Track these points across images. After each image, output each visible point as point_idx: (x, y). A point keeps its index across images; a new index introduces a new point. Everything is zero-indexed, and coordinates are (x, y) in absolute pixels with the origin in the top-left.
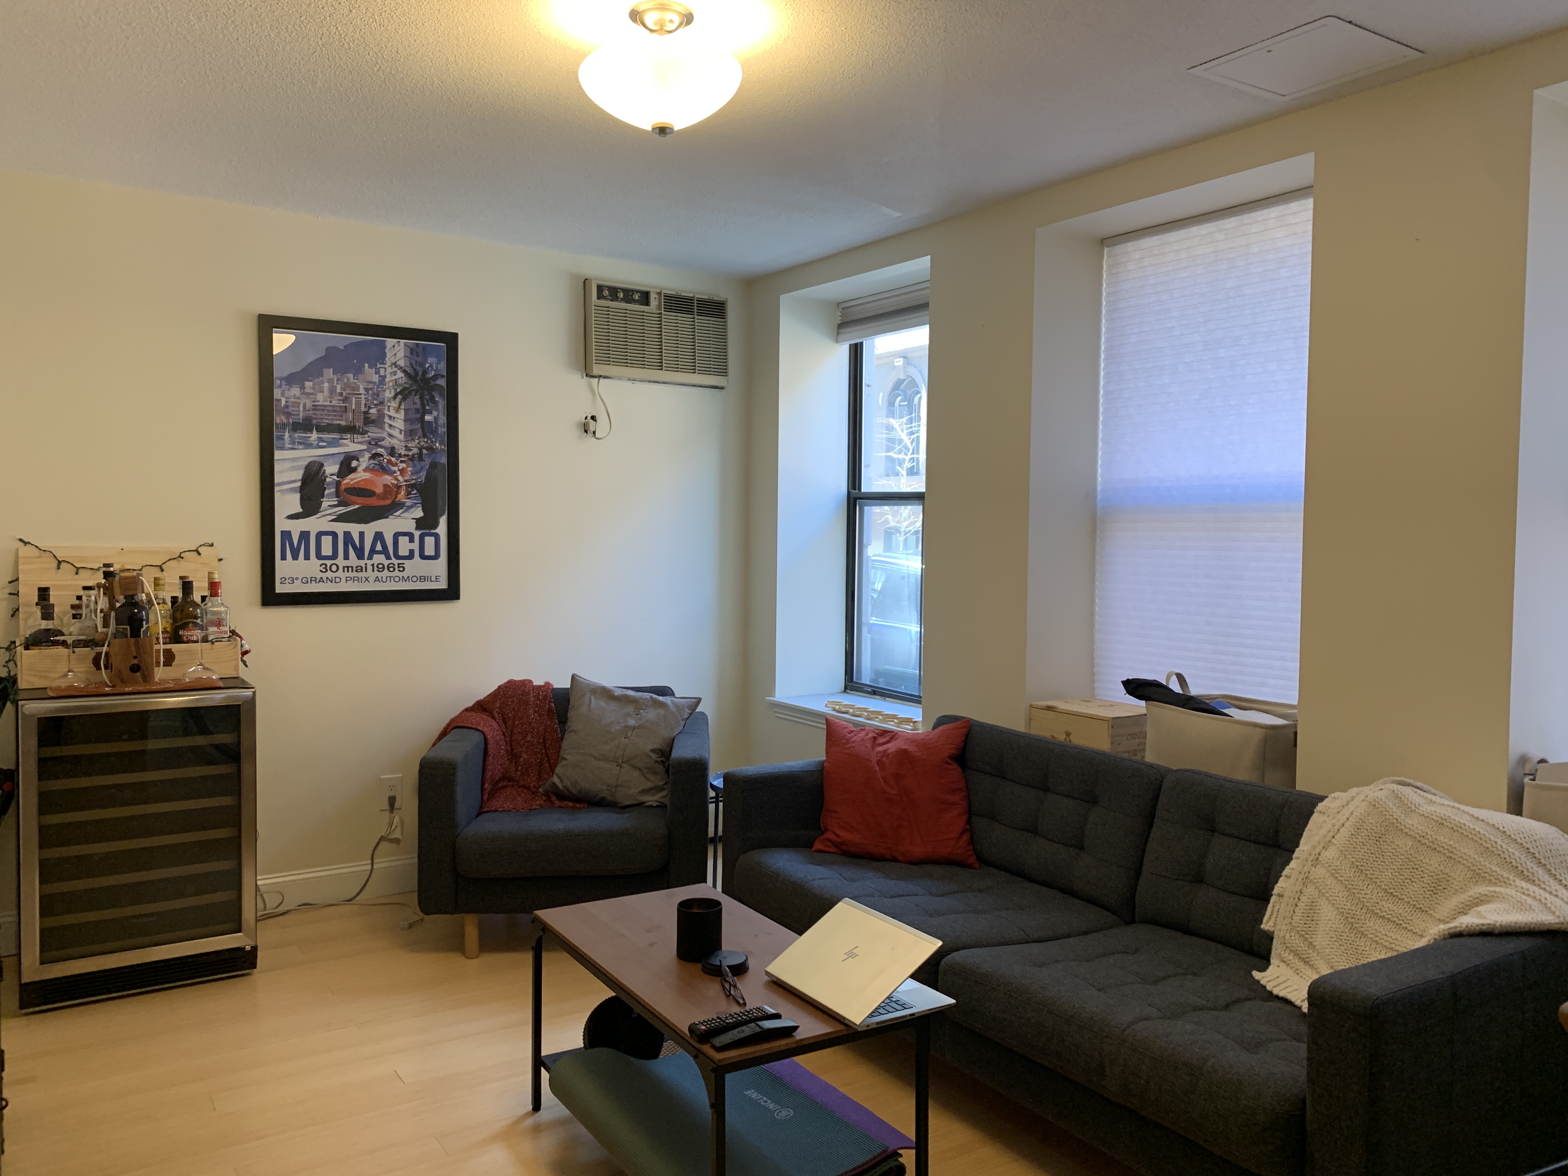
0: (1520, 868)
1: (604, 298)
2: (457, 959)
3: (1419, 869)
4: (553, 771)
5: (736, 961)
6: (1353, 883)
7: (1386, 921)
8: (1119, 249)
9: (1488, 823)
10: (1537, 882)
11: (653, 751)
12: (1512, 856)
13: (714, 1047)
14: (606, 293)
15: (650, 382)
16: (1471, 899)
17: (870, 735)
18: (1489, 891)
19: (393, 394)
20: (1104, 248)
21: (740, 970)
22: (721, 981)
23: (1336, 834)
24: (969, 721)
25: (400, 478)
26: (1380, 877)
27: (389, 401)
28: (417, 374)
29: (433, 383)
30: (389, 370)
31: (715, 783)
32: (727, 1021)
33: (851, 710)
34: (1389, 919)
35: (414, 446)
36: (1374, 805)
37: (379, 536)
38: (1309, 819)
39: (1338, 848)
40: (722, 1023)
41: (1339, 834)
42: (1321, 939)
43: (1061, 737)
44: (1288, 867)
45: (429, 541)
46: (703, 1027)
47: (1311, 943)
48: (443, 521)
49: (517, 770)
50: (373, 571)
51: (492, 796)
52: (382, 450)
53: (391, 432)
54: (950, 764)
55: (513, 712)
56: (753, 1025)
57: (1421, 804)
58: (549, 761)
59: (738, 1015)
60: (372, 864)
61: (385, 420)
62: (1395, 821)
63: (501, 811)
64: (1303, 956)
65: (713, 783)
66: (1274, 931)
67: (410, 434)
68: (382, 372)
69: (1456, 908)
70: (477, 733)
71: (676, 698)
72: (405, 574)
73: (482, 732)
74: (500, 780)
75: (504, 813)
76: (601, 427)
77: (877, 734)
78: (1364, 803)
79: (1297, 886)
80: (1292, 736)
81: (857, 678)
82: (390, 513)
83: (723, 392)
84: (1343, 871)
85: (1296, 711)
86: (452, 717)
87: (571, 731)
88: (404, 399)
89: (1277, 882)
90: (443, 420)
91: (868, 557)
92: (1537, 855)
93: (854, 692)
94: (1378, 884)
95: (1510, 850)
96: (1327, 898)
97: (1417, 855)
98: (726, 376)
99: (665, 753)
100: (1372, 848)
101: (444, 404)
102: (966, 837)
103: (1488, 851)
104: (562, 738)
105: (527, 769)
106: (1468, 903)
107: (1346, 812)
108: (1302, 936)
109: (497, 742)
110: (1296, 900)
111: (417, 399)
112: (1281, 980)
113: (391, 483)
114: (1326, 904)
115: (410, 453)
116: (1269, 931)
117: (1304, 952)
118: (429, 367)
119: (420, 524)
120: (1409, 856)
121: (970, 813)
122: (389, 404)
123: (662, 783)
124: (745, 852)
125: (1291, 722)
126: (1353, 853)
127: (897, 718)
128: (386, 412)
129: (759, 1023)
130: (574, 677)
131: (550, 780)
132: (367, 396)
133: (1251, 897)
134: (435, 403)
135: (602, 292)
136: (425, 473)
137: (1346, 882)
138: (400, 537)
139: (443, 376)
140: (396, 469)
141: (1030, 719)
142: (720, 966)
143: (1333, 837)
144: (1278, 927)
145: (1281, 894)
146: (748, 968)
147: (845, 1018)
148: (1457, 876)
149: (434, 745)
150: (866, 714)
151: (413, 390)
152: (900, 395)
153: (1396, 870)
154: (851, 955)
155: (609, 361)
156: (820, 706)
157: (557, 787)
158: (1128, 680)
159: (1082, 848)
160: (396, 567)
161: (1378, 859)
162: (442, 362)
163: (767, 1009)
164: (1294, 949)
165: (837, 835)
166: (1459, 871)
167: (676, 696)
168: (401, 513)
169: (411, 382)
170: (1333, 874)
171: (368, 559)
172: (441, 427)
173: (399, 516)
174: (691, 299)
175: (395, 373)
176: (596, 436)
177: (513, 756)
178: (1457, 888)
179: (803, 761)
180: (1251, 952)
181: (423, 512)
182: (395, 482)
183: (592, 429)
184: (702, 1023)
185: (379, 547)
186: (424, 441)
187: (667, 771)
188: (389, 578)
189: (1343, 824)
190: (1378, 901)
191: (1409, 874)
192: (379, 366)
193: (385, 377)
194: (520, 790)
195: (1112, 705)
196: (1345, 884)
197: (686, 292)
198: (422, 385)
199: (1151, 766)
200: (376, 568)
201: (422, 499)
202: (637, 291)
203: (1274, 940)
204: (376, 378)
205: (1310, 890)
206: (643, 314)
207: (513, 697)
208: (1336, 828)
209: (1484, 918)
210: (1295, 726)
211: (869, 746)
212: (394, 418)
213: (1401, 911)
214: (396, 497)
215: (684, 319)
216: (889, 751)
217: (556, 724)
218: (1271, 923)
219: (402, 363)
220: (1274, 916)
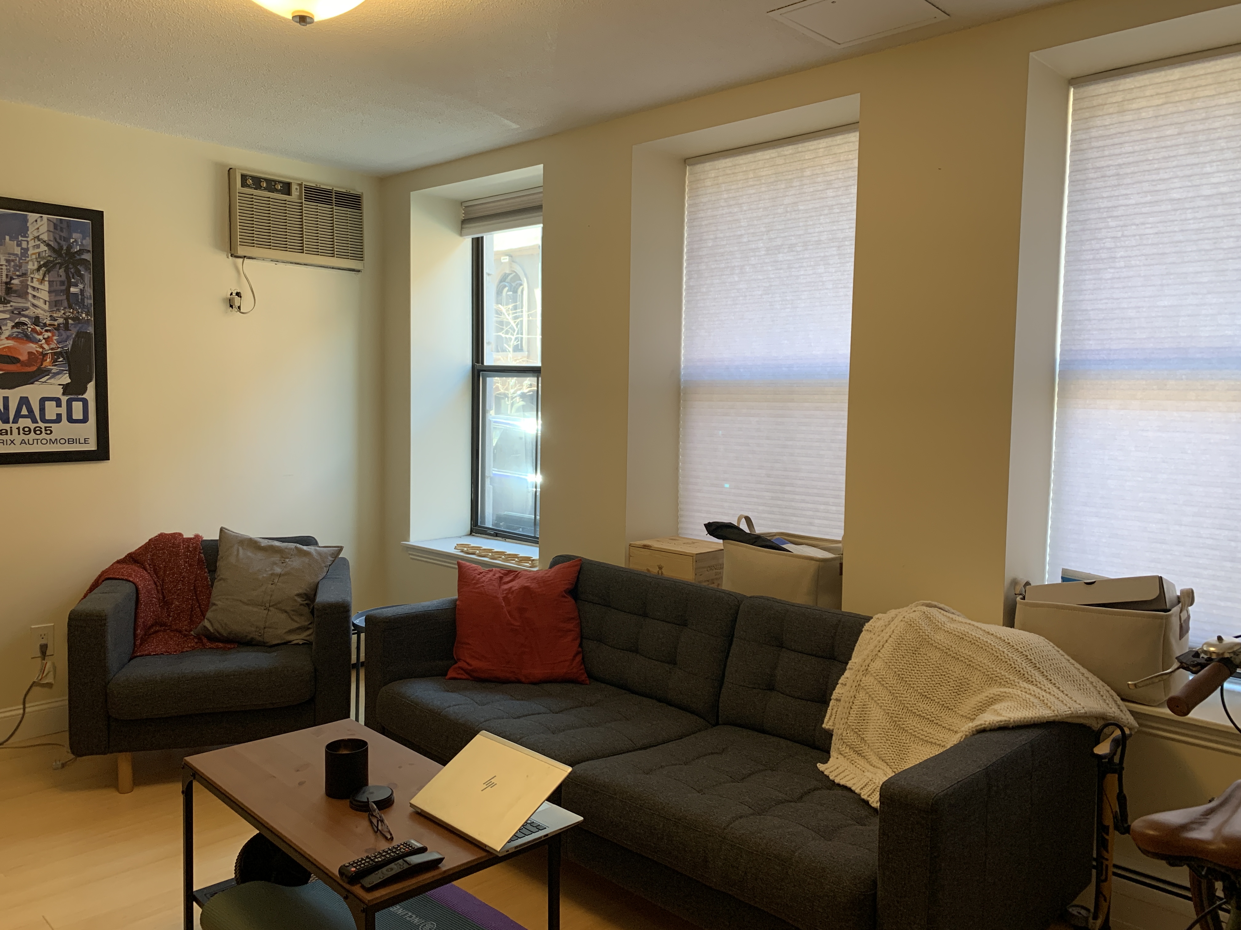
0: (1022, 671)
1: (248, 186)
2: (111, 794)
3: (946, 676)
4: (204, 615)
5: (382, 796)
6: (896, 688)
7: (922, 718)
8: (699, 168)
9: (996, 636)
10: (1035, 682)
11: (298, 595)
12: (1016, 663)
13: (363, 887)
14: (250, 182)
15: (291, 263)
16: (987, 698)
17: (497, 575)
18: (1000, 692)
19: (36, 267)
20: (686, 167)
21: (386, 804)
22: (369, 817)
23: (881, 649)
24: (580, 560)
25: (46, 346)
26: (916, 683)
27: (32, 273)
28: (61, 248)
29: (78, 257)
30: (32, 243)
31: (357, 622)
32: (376, 860)
33: (478, 552)
34: (924, 717)
35: (60, 316)
36: (910, 624)
37: (24, 401)
38: (859, 637)
39: (884, 660)
40: (371, 862)
41: (883, 649)
42: (871, 735)
43: (655, 570)
44: (843, 676)
45: (77, 407)
46: (353, 869)
47: (863, 739)
48: (91, 387)
49: (169, 615)
50: (19, 434)
51: (143, 641)
52: (26, 319)
53: (35, 302)
54: (565, 597)
55: (164, 563)
56: (401, 861)
57: (946, 623)
58: (199, 607)
59: (387, 852)
60: (24, 709)
61: (28, 291)
62: (927, 637)
63: (154, 655)
64: (857, 749)
65: (355, 622)
66: (833, 729)
67: (55, 305)
68: (24, 245)
69: (975, 706)
70: (128, 585)
71: (319, 547)
72: (53, 437)
73: (134, 583)
74: (152, 626)
75: (156, 656)
76: (246, 303)
77: (502, 574)
78: (902, 623)
79: (852, 692)
80: (838, 565)
81: (480, 523)
82: (35, 379)
83: (360, 274)
84: (888, 679)
85: (840, 545)
86: (104, 569)
87: (220, 580)
88: (48, 271)
89: (834, 689)
90: (89, 292)
91: (490, 421)
92: (1033, 661)
93: (479, 535)
94: (915, 688)
95: (1014, 658)
96: (875, 701)
97: (944, 664)
98: (362, 260)
99: (310, 596)
100: (910, 659)
101: (90, 277)
102: (579, 658)
103: (997, 659)
104: (212, 586)
105: (179, 614)
106: (985, 702)
107: (888, 630)
108: (856, 732)
109: (149, 592)
110: (851, 703)
111: (62, 272)
112: (841, 769)
113: (37, 351)
114: (875, 706)
115: (56, 323)
116: (829, 729)
117: (857, 746)
118: (73, 242)
119: (66, 389)
120: (939, 665)
121: (582, 637)
122: (32, 276)
123: (306, 623)
124: (386, 684)
125: (837, 556)
126: (895, 664)
127: (518, 558)
128: (29, 283)
129: (407, 859)
130: (222, 530)
131: (201, 624)
132: (8, 267)
133: (813, 701)
134: (82, 276)
135: (246, 180)
136: (71, 343)
137: (891, 688)
138: (46, 402)
139: (89, 251)
140: (41, 337)
141: (630, 556)
142: (368, 801)
143: (879, 651)
144: (837, 726)
145: (838, 698)
146: (394, 801)
147: (486, 846)
148: (975, 680)
149: (85, 597)
150: (490, 554)
151: (58, 263)
152: (505, 286)
153: (929, 677)
154: (490, 784)
155: (254, 243)
156: (449, 548)
157: (209, 630)
158: (709, 523)
159: (675, 664)
160: (43, 430)
161: (914, 669)
162: (87, 238)
163: (413, 844)
164: (849, 743)
165: (468, 664)
166: (977, 675)
167: (320, 545)
168: (48, 380)
169: (55, 256)
170: (880, 682)
171: (13, 423)
172: (88, 299)
173: (45, 382)
174: (330, 192)
175: (38, 246)
176: (241, 311)
177: (165, 603)
178: (975, 690)
179: (437, 600)
180: (814, 747)
181: (70, 378)
182: (41, 350)
183: (237, 304)
184: (352, 865)
185: (24, 412)
186: (70, 312)
187: (312, 612)
188: (35, 441)
189: (887, 641)
190: (916, 702)
191: (938, 679)
192: (20, 238)
193: (27, 249)
194: (173, 634)
195: (694, 542)
196: (890, 690)
197: (325, 185)
198: (67, 259)
199: (729, 594)
200: (21, 431)
201: (69, 365)
202: (280, 182)
203: (834, 738)
204: (18, 251)
205: (862, 694)
206: (285, 202)
207: (163, 549)
208: (881, 644)
209: (1001, 715)
210: (841, 559)
211: (497, 585)
212: (38, 289)
213: (933, 710)
214: (42, 364)
215: (324, 208)
216: (514, 589)
217: (205, 572)
218: (830, 723)
219: (45, 237)
220: (833, 717)
